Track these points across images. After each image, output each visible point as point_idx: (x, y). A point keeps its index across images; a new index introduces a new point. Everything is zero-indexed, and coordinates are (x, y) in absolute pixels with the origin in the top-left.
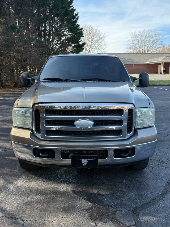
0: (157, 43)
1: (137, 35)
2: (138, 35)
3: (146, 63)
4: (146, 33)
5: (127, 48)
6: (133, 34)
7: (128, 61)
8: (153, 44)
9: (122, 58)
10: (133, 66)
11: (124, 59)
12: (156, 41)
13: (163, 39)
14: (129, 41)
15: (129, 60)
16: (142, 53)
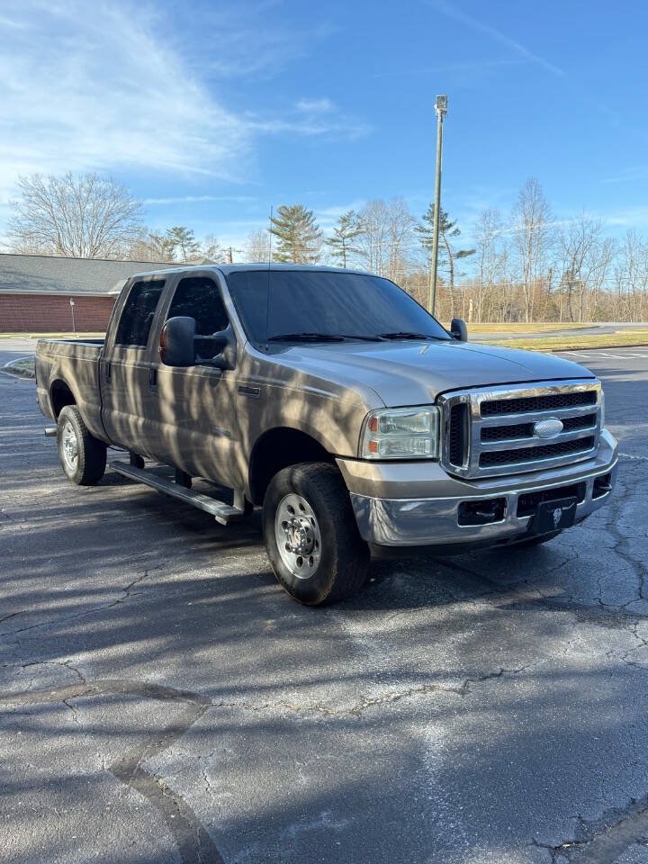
0: (125, 224)
1: (43, 190)
2: (47, 189)
3: (110, 293)
4: (76, 186)
5: (11, 234)
6: (30, 182)
7: (41, 285)
8: (108, 224)
9: (13, 270)
10: (72, 303)
11: (22, 277)
12: (117, 218)
13: (141, 211)
14: (14, 205)
15: (40, 280)
16: (71, 255)
